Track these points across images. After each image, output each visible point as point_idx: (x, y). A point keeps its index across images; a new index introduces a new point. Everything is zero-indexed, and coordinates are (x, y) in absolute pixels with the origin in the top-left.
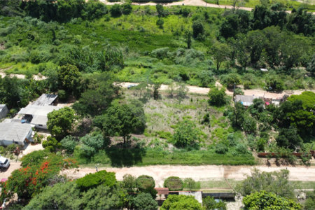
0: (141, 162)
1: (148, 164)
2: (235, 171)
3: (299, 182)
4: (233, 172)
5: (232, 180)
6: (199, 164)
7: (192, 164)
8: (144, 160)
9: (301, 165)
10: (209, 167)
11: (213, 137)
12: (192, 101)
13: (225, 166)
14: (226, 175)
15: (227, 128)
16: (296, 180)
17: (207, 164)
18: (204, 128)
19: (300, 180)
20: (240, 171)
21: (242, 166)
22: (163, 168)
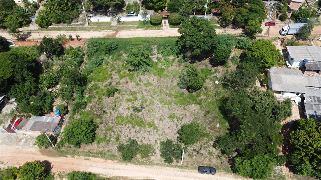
4: (111, 34)
10: (127, 37)
11: (112, 70)
12: (117, 139)
14: (117, 33)
15: (93, 83)
18: (117, 84)
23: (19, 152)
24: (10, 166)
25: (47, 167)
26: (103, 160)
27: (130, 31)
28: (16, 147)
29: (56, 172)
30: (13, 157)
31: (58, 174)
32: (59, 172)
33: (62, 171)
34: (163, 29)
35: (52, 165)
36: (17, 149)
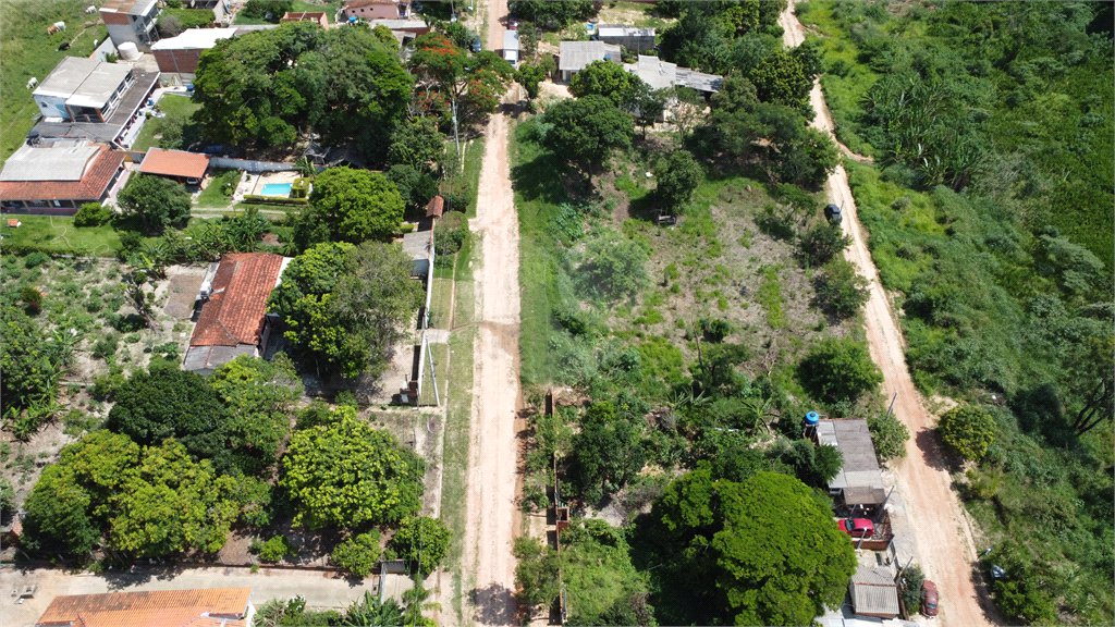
0: (525, 200)
1: (520, 211)
2: (505, 345)
3: (465, 465)
4: (497, 339)
5: (474, 332)
6: (521, 283)
7: (521, 271)
8: (532, 206)
9: (525, 489)
10: (516, 302)
13: (518, 327)
14: (492, 326)
16: (472, 461)
17: (523, 295)
19: (472, 470)
20: (501, 352)
21: (518, 358)
22: (511, 231)
23: (922, 506)
24: (959, 511)
25: (928, 440)
26: (871, 348)
27: (481, 295)
28: (911, 518)
29: (930, 420)
30: (938, 513)
31: (933, 413)
32: (929, 413)
33: (923, 409)
34: (483, 231)
35: (921, 430)
36: (915, 516)
